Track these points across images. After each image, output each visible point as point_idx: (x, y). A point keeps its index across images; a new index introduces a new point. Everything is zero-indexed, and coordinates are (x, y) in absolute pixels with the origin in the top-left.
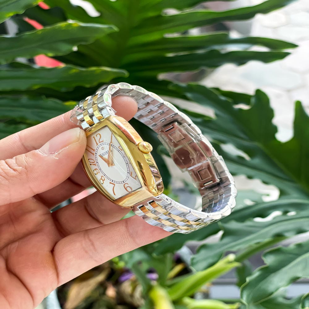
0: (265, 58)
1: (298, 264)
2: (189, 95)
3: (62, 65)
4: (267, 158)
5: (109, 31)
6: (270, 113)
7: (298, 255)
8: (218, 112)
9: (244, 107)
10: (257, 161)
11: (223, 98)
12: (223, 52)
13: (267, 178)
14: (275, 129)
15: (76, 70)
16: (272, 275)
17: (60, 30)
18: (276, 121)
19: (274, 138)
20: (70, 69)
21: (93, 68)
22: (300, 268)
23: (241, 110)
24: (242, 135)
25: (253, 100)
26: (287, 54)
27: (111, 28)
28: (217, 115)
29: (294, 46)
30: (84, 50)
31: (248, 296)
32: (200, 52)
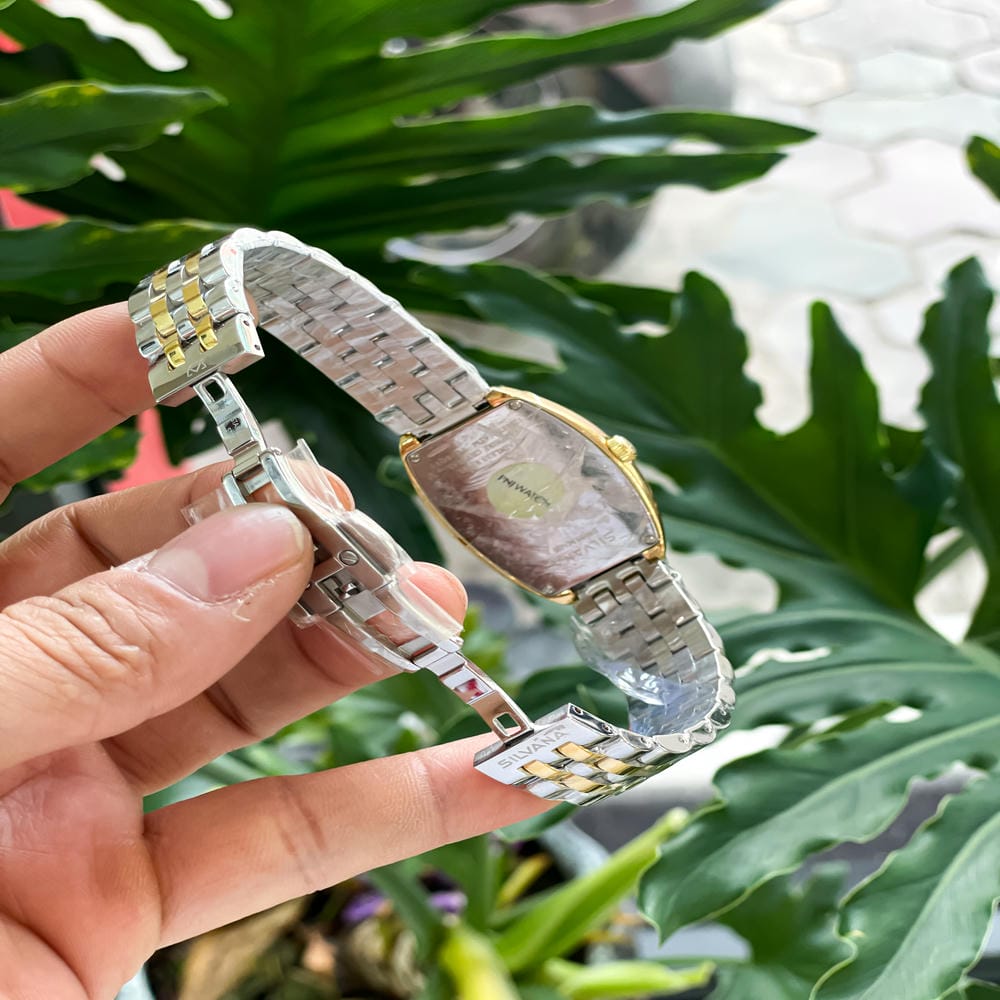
0: (709, 175)
1: (827, 801)
2: (474, 300)
3: (59, 220)
4: (737, 487)
5: (197, 107)
6: (736, 346)
7: (829, 775)
8: (569, 349)
9: (651, 329)
10: (703, 497)
11: (583, 304)
12: (580, 162)
13: (736, 547)
14: (754, 395)
15: (102, 232)
16: (744, 835)
17: (44, 109)
18: (754, 370)
19: (753, 422)
20: (88, 229)
21: (159, 225)
22: (832, 811)
23: (642, 338)
24: (652, 418)
25: (677, 307)
26: (776, 158)
27: (204, 95)
28: (564, 357)
29: (802, 135)
30: (144, 178)
31: (663, 901)
32: (511, 165)
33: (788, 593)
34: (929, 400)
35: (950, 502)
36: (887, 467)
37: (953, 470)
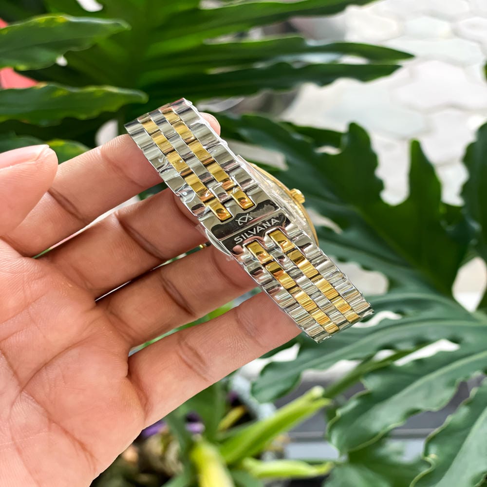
0: (363, 74)
1: (417, 390)
2: (244, 132)
3: (42, 85)
4: (370, 231)
5: (114, 30)
6: (372, 160)
7: (417, 376)
8: (291, 159)
9: (331, 150)
10: (352, 235)
11: (298, 137)
12: (297, 66)
13: (368, 260)
14: (380, 185)
15: (63, 91)
16: (377, 406)
17: (37, 28)
18: (381, 173)
19: (379, 199)
20: (53, 90)
21: (91, 89)
22: (421, 395)
23: (326, 155)
24: (328, 194)
25: (345, 140)
26: (396, 68)
27: (118, 25)
28: (288, 163)
29: (408, 56)
32: (260, 66)
33: (393, 285)
34: (466, 190)
35: (473, 242)
36: (443, 223)
37: (476, 226)
